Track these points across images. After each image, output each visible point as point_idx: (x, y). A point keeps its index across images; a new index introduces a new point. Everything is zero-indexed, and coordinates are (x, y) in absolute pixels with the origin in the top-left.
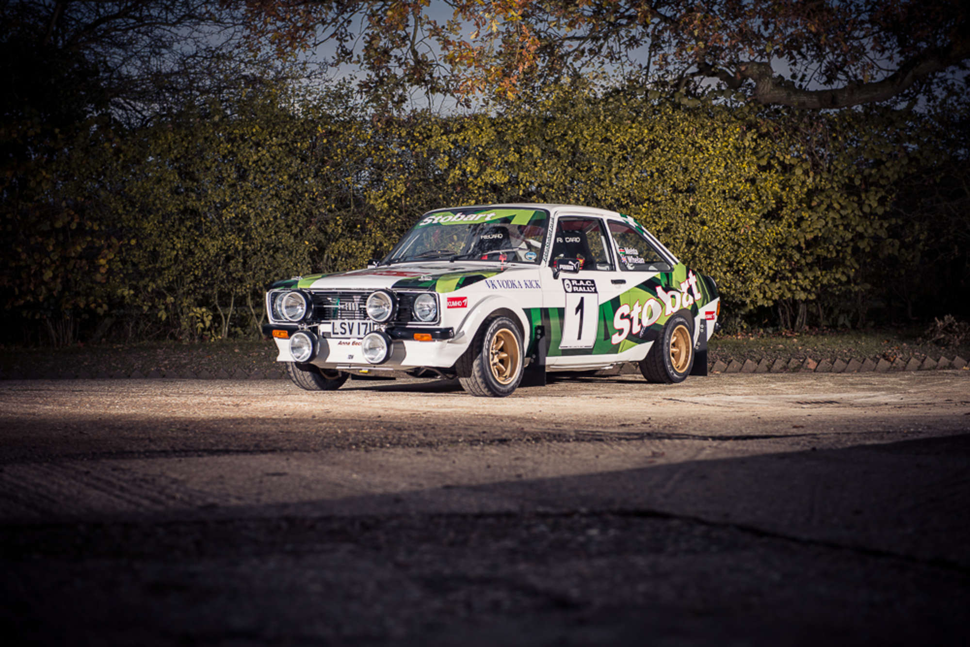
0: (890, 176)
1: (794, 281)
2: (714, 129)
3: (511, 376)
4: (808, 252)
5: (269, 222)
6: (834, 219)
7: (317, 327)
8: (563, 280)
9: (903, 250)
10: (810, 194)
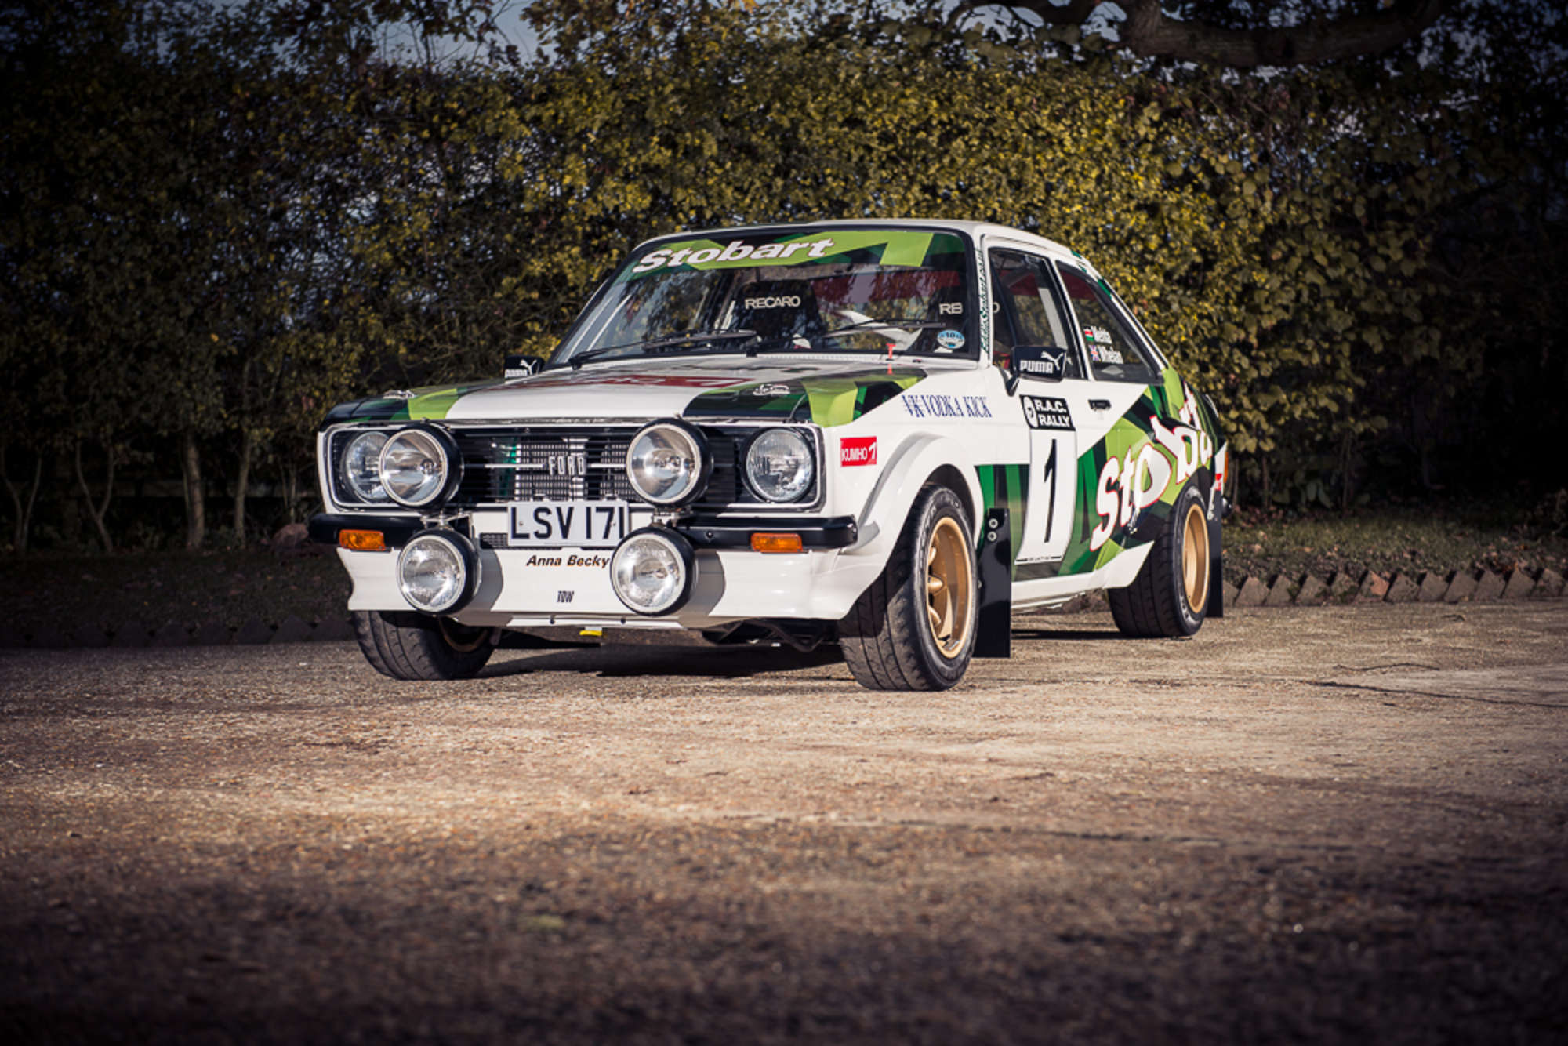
0: (1426, 198)
1: (1233, 414)
2: (1076, 101)
3: (957, 634)
4: (1262, 354)
5: (126, 292)
6: (1313, 286)
7: (465, 521)
8: (1022, 397)
9: (1449, 348)
10: (1272, 234)
